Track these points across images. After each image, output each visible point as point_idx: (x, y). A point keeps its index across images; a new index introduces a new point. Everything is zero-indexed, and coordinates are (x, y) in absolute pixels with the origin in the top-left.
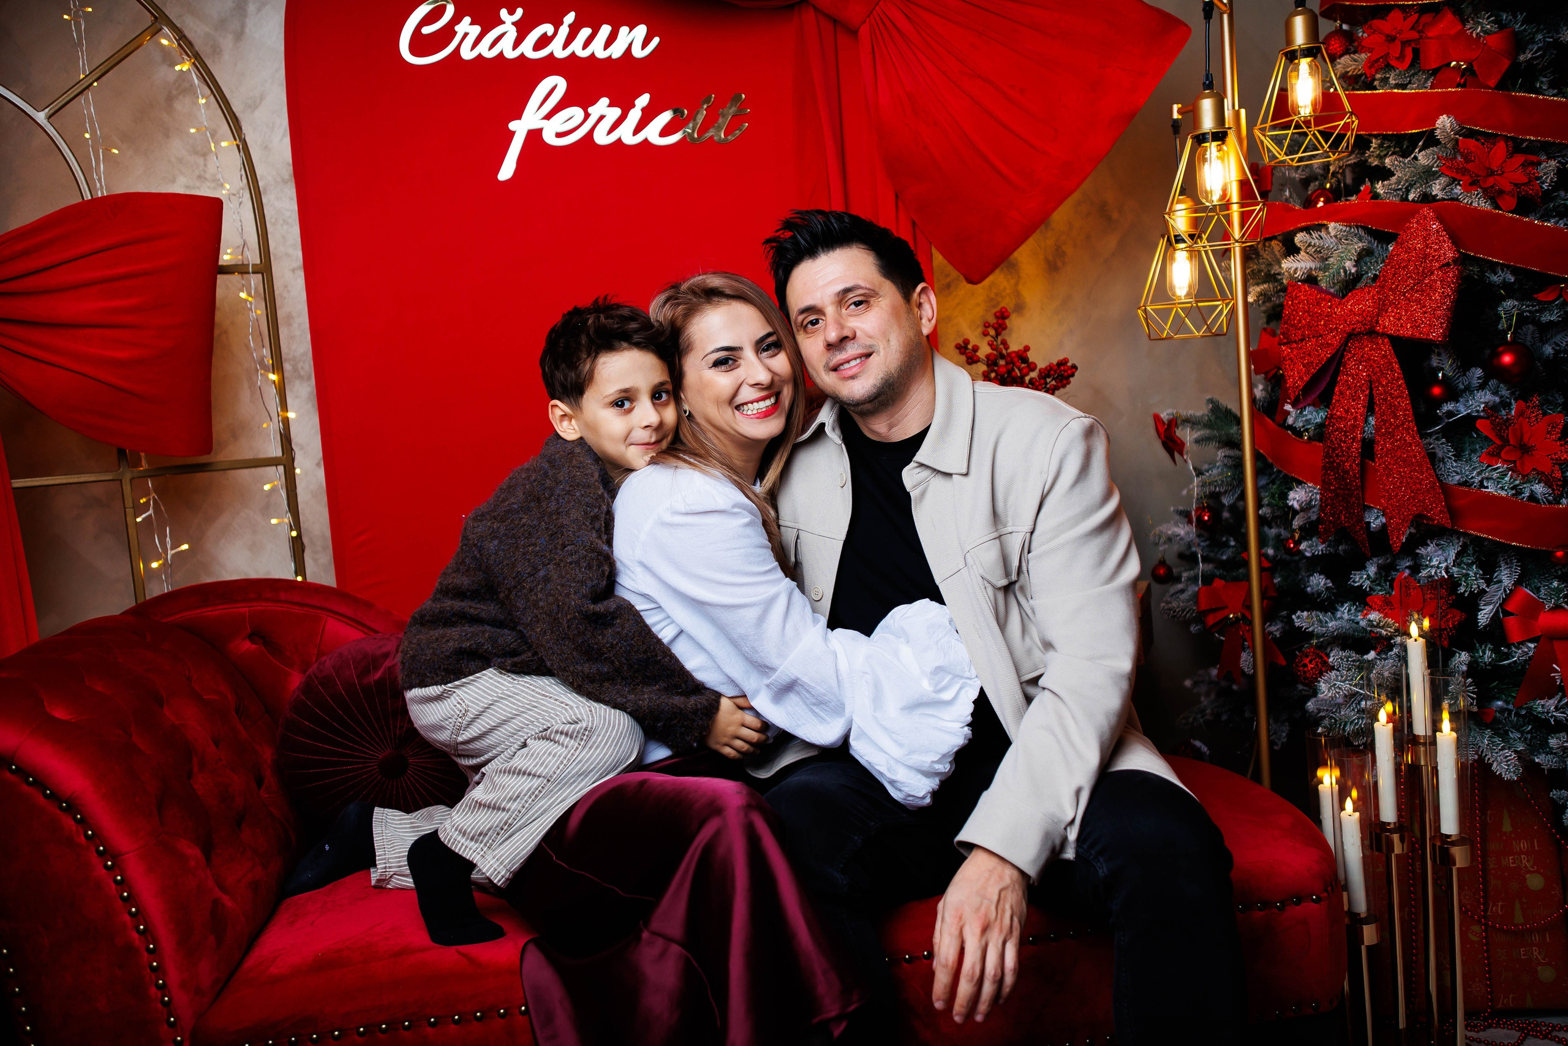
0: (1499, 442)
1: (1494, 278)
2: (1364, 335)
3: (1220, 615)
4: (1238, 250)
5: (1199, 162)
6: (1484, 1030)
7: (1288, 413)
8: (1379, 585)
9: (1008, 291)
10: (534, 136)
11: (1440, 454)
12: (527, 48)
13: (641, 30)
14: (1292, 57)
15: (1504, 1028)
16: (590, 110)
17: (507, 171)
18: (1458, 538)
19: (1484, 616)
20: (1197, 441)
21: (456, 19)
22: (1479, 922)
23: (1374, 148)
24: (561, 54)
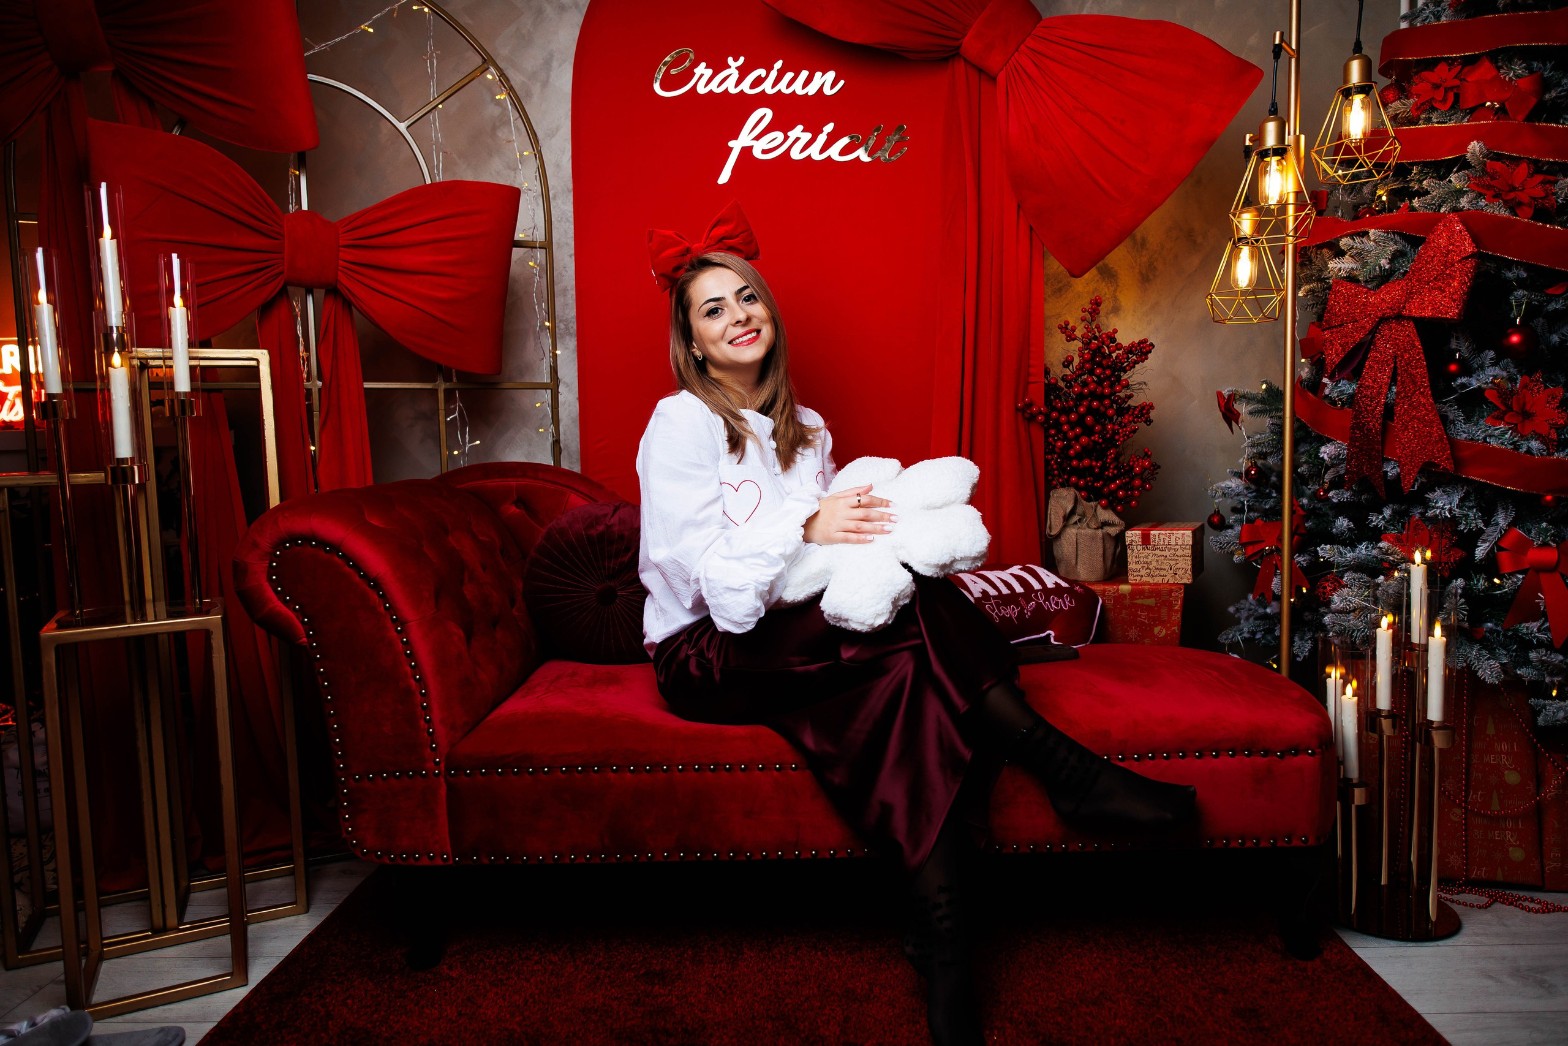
0: (1503, 408)
1: (1510, 275)
2: (1393, 319)
3: (1257, 548)
4: (1290, 247)
5: (1261, 175)
6: (1457, 894)
7: (1326, 385)
8: (1392, 525)
9: (1107, 296)
10: (747, 151)
11: (1451, 417)
12: (745, 86)
13: (831, 75)
14: (1347, 93)
15: (1475, 894)
16: (789, 134)
17: (724, 178)
18: (1462, 487)
19: (1480, 552)
20: (1251, 413)
21: (696, 64)
22: (1460, 806)
23: (1415, 174)
24: (770, 91)
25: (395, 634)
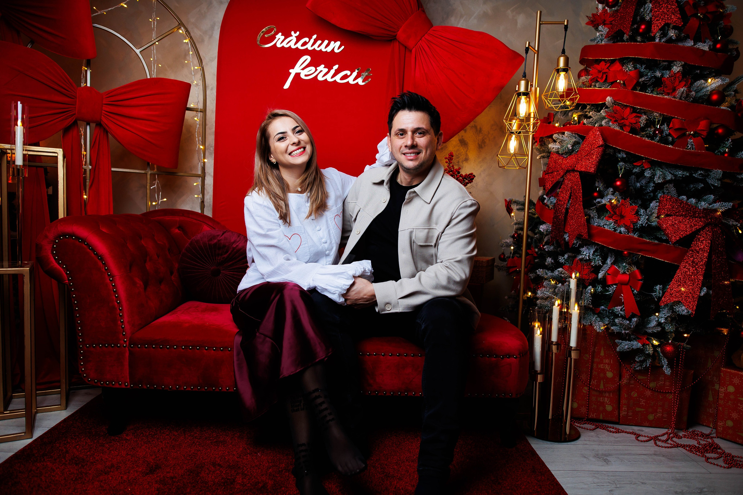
0: (612, 213)
1: (619, 155)
2: (572, 171)
3: (514, 269)
4: (531, 136)
5: (518, 104)
6: (583, 424)
7: (545, 198)
8: (568, 262)
9: (463, 153)
10: (298, 75)
11: (592, 216)
12: (299, 45)
13: (338, 43)
14: (558, 71)
15: (590, 425)
16: (317, 68)
17: (287, 86)
18: (595, 246)
19: (600, 275)
20: (518, 210)
21: (277, 33)
22: (587, 386)
23: (588, 109)
24: (310, 48)
25: (109, 281)
